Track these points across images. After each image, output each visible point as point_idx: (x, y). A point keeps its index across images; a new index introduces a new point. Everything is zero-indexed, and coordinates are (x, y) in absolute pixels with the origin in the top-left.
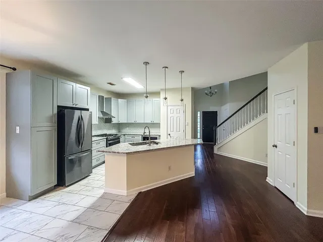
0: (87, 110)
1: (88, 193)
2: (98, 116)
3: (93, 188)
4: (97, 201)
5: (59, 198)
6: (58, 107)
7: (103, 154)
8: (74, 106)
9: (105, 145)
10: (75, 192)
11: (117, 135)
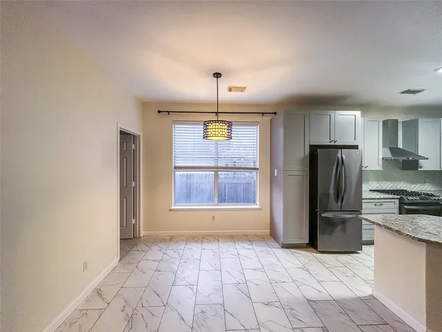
0: (356, 147)
1: (342, 278)
2: (381, 157)
3: (355, 275)
4: (353, 299)
5: (306, 261)
6: (311, 146)
7: (371, 227)
8: (333, 143)
9: (397, 211)
10: (327, 266)
11: (432, 195)
